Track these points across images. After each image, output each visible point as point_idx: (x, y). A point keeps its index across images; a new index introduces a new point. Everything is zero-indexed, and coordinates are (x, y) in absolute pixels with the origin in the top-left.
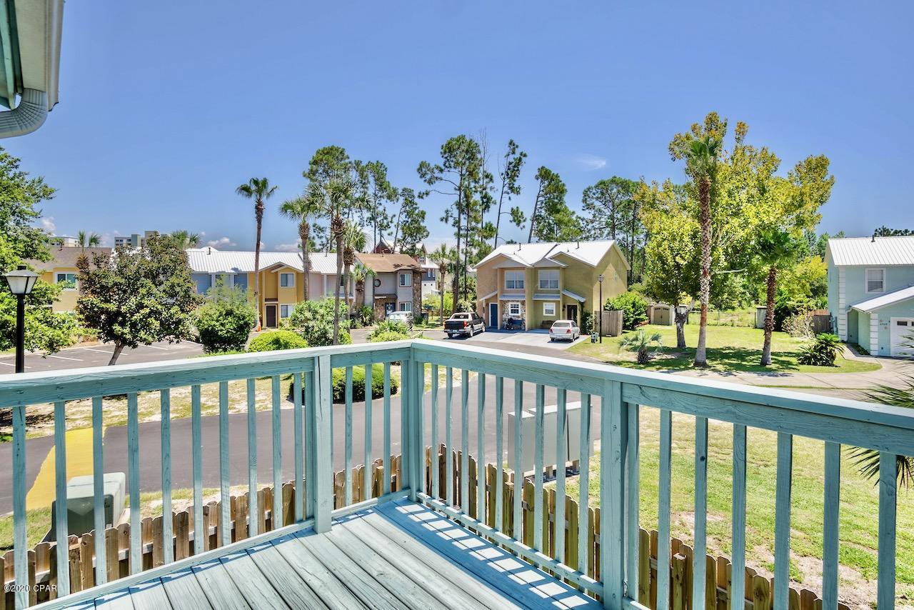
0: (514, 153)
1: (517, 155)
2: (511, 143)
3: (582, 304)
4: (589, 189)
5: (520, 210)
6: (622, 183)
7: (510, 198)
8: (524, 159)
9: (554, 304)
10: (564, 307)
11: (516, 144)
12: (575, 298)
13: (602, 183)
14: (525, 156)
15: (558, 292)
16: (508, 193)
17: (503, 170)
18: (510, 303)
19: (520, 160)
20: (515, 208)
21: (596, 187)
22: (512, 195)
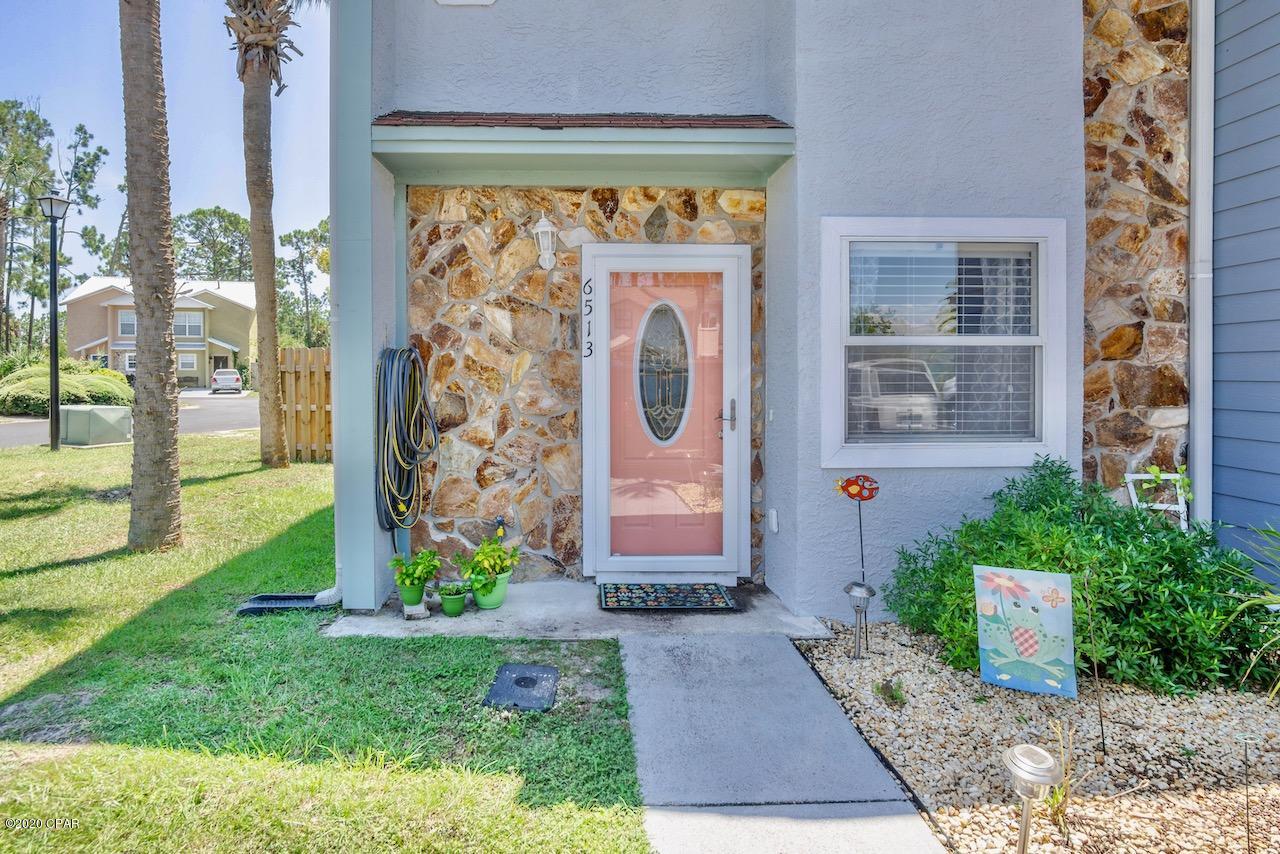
0: (85, 145)
1: (92, 149)
2: (81, 129)
3: (235, 354)
4: (181, 217)
5: (99, 232)
6: (229, 216)
7: (80, 212)
8: (103, 158)
9: (195, 355)
10: (210, 358)
11: (89, 132)
12: (225, 347)
13: (200, 212)
14: (106, 153)
15: (203, 340)
16: (78, 204)
17: (69, 168)
18: (127, 355)
19: (97, 157)
20: (90, 227)
21: (191, 216)
22: (84, 208)
